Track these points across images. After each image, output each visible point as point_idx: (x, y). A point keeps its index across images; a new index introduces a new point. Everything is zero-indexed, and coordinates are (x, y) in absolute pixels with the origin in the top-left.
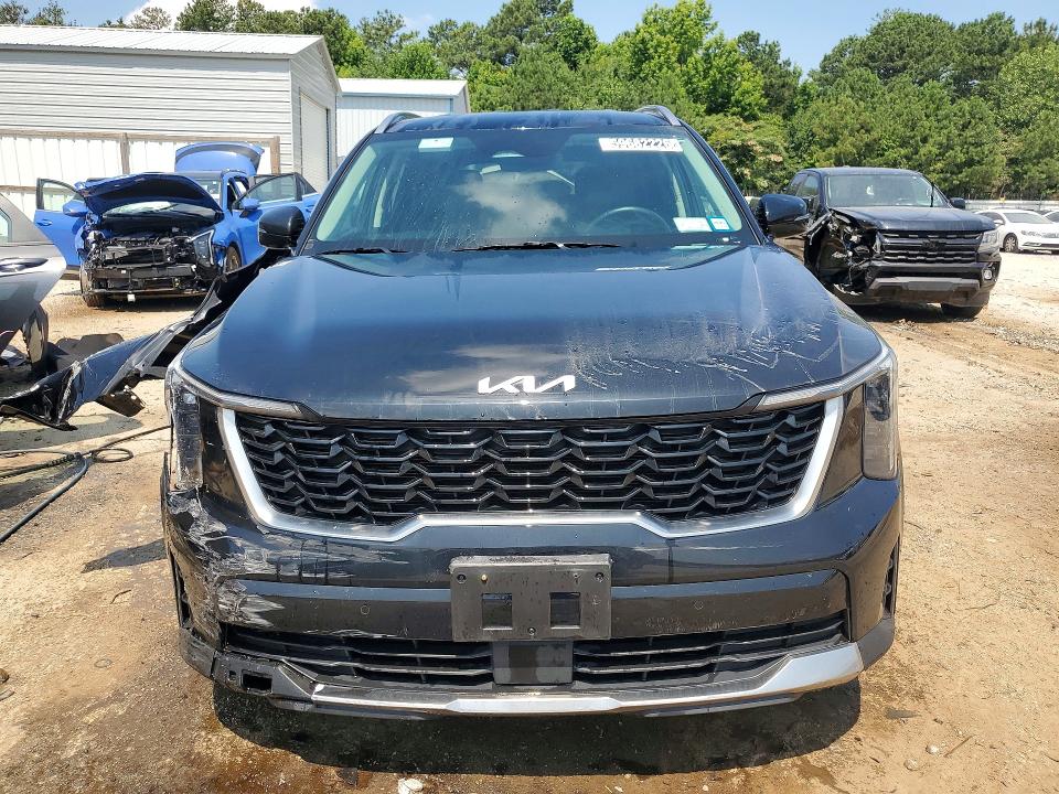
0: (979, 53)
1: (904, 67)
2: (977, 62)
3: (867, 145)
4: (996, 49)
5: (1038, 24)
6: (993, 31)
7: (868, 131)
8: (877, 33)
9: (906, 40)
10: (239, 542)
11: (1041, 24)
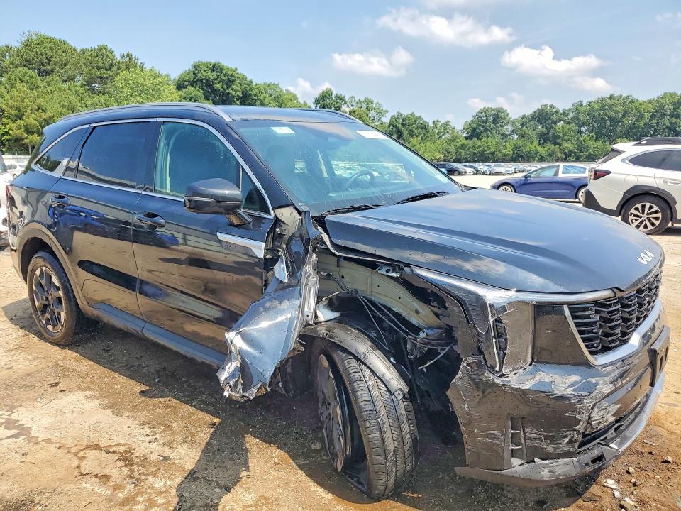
0: (98, 68)
1: (52, 71)
2: (98, 73)
3: (45, 120)
4: (107, 67)
5: (128, 55)
6: (103, 55)
7: (44, 111)
8: (27, 45)
9: (50, 54)
10: (593, 380)
11: (129, 55)
